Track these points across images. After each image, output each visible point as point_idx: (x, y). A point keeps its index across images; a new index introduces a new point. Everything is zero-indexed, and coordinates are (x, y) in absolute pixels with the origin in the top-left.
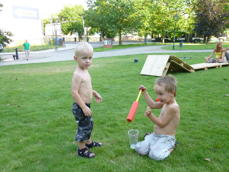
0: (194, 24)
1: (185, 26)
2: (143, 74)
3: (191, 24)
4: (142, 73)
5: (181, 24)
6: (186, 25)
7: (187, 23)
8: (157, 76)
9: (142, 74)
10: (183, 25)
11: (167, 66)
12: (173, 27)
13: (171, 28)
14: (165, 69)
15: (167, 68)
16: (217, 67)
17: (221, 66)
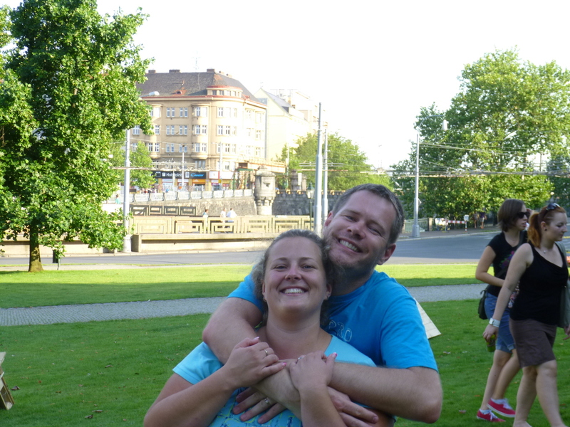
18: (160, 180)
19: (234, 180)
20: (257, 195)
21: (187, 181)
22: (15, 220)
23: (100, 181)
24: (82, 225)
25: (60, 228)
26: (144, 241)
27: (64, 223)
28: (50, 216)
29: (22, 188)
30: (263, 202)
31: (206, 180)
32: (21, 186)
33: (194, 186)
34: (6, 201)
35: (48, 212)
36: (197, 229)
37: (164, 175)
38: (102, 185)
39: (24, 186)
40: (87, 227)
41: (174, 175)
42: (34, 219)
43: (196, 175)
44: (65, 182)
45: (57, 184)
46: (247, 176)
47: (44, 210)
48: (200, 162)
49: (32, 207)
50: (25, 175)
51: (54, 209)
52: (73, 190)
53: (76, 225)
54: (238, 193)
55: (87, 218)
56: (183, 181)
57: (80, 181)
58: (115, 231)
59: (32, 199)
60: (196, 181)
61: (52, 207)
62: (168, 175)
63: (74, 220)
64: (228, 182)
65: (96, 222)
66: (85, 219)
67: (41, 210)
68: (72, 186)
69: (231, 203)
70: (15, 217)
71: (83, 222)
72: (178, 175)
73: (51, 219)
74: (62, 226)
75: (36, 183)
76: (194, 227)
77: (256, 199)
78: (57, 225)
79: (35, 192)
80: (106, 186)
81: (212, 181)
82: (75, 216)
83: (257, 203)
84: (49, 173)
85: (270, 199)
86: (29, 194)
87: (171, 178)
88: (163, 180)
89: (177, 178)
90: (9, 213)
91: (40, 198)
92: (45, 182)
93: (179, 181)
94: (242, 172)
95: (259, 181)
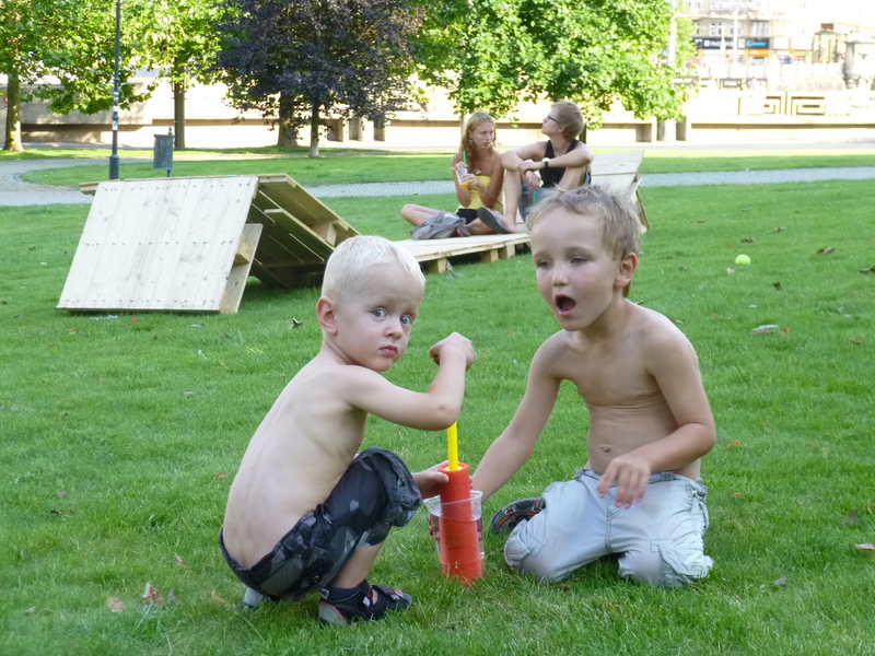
0: (214, 26)
1: (163, 35)
2: (79, 306)
3: (195, 25)
4: (71, 298)
5: (136, 24)
6: (166, 27)
7: (172, 18)
8: (188, 307)
9: (71, 306)
10: (144, 30)
11: (245, 247)
12: (78, 38)
13: (69, 44)
14: (239, 262)
15: (245, 256)
16: (494, 257)
17: (511, 251)
18: (701, 51)
19: (812, 50)
20: (848, 72)
21: (741, 52)
22: (536, 75)
23: (653, 19)
24: (628, 83)
25: (598, 86)
26: (695, 126)
27: (604, 80)
28: (586, 68)
29: (543, 30)
30: (857, 81)
31: (769, 52)
32: (543, 26)
33: (751, 60)
34: (522, 48)
35: (582, 63)
36: (770, 109)
37: (707, 43)
38: (655, 25)
39: (548, 27)
40: (636, 85)
41: (723, 44)
42: (562, 73)
43: (755, 44)
44: (604, 22)
45: (593, 23)
46: (833, 44)
47: (576, 61)
48: (761, 25)
49: (558, 57)
50: (548, 11)
51: (592, 58)
52: (617, 32)
53: (620, 84)
54: (820, 68)
55: (637, 72)
56: (735, 53)
57: (625, 19)
58: (672, 93)
59: (560, 46)
60: (755, 52)
61: (587, 56)
62: (714, 44)
63: (617, 73)
64: (802, 54)
65: (648, 78)
66: (634, 74)
67: (571, 61)
68: (614, 26)
69: (809, 84)
70: (535, 70)
71: (630, 78)
72: (729, 44)
73: (586, 73)
74: (601, 84)
75: (565, 23)
76: (767, 106)
77: (846, 78)
78: (595, 83)
79: (564, 36)
80: (661, 26)
81: (779, 53)
82: (619, 69)
83: (847, 83)
84: (582, 8)
85: (868, 78)
86: (554, 39)
87: (718, 48)
88: (706, 51)
89: (728, 48)
90: (527, 64)
91: (571, 44)
92: (577, 21)
93: (729, 52)
94: (825, 37)
95: (850, 50)
